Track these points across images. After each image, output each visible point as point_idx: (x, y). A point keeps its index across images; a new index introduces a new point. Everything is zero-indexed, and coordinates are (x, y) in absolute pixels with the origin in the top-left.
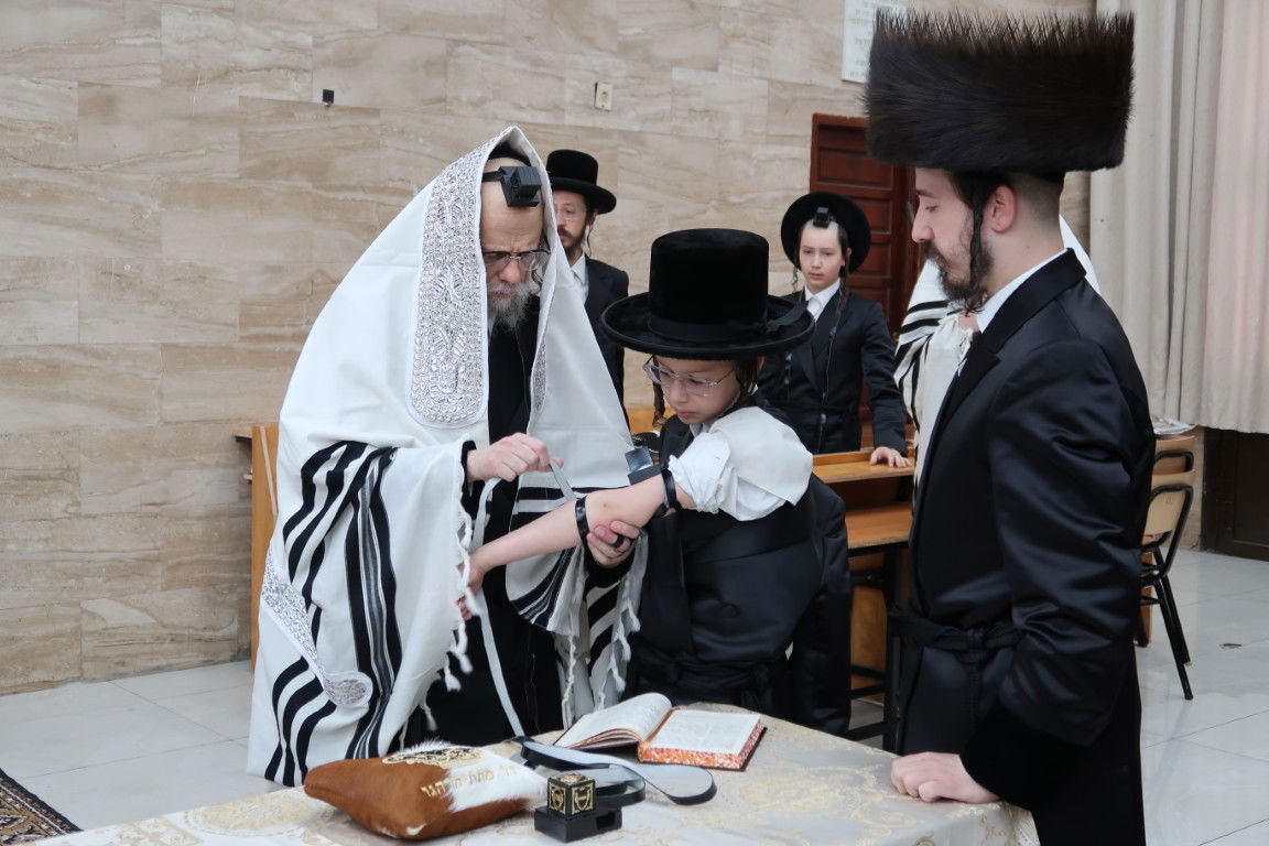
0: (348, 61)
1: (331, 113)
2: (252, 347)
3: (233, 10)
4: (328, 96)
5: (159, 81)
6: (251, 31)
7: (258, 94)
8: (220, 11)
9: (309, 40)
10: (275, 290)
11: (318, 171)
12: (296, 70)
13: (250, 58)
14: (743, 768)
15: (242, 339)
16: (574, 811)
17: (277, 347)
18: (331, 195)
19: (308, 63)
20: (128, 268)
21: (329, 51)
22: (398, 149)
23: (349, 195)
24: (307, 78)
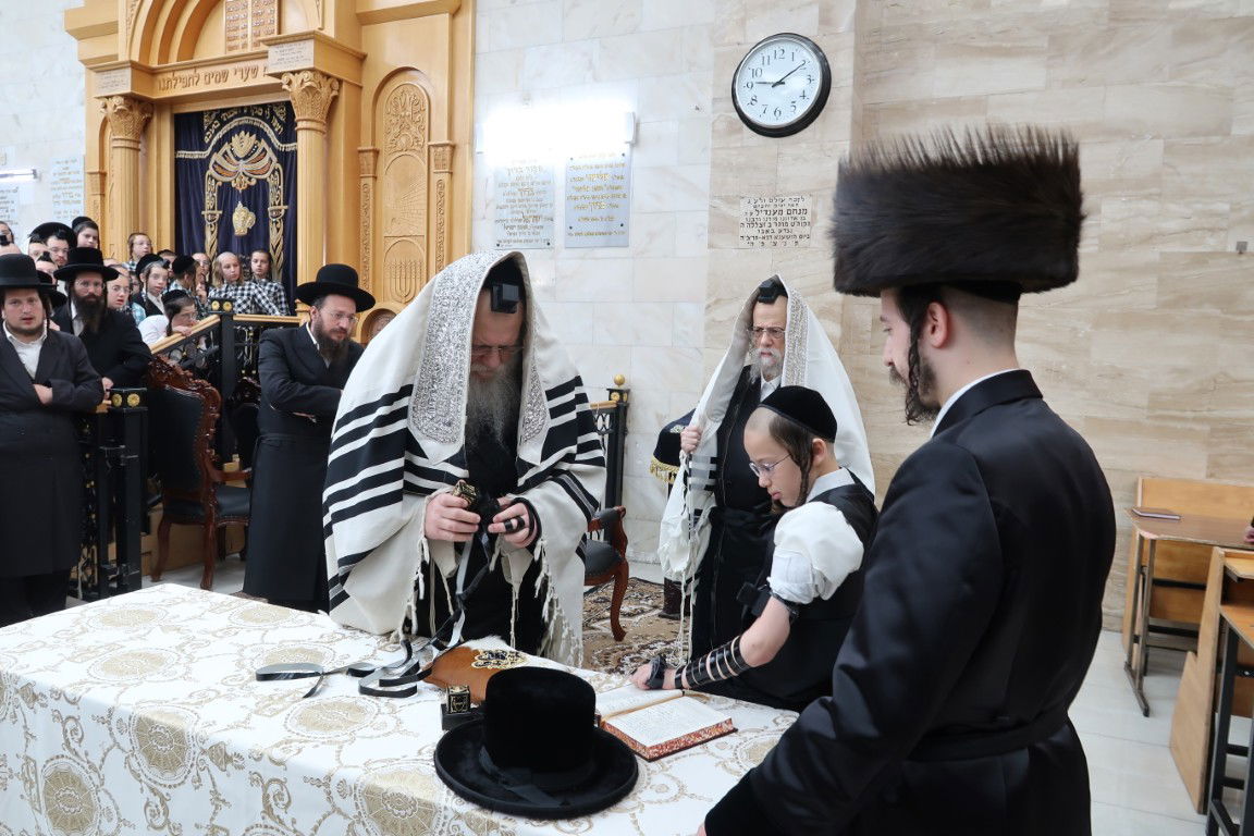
1: (1243, 258)
2: (1157, 423)
3: (1160, 195)
4: (1242, 248)
5: (1097, 248)
6: (1173, 207)
7: (1176, 250)
8: (1149, 197)
9: (1226, 207)
10: (1180, 385)
11: (1227, 300)
12: (1212, 230)
13: (1172, 225)
15: (1148, 418)
17: (1179, 425)
18: (1238, 318)
19: (1224, 224)
20: (1064, 367)
21: (1245, 213)
24: (1223, 234)
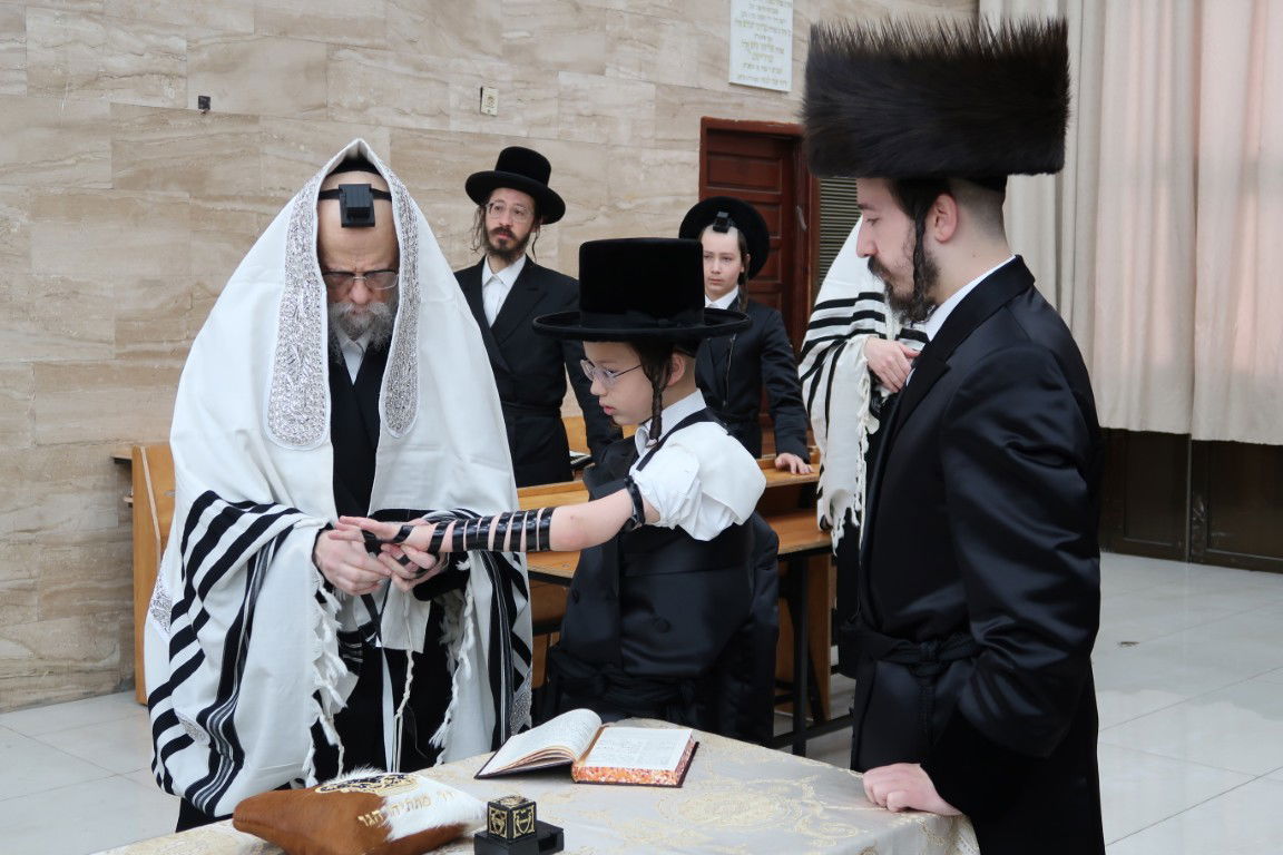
0: (225, 66)
1: (207, 120)
2: (130, 364)
3: (102, 14)
4: (204, 103)
5: (24, 88)
6: (121, 35)
7: (131, 101)
8: (88, 14)
9: (183, 44)
10: (152, 305)
11: (194, 180)
12: (170, 76)
13: (121, 63)
14: (680, 784)
15: (119, 356)
16: (516, 835)
17: (156, 364)
18: (210, 205)
19: (182, 69)
21: (204, 56)
22: (278, 157)
23: (229, 205)
24: (182, 83)
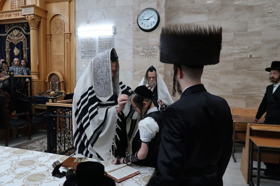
0: (255, 50)
1: (251, 59)
2: (235, 96)
3: (233, 45)
4: (251, 56)
6: (236, 47)
7: (237, 57)
8: (231, 45)
9: (247, 47)
10: (239, 87)
11: (248, 68)
12: (244, 52)
13: (236, 51)
15: (233, 94)
17: (239, 96)
18: (251, 72)
19: (247, 51)
20: (214, 84)
21: (251, 49)
22: (265, 63)
23: (255, 72)
24: (247, 53)
